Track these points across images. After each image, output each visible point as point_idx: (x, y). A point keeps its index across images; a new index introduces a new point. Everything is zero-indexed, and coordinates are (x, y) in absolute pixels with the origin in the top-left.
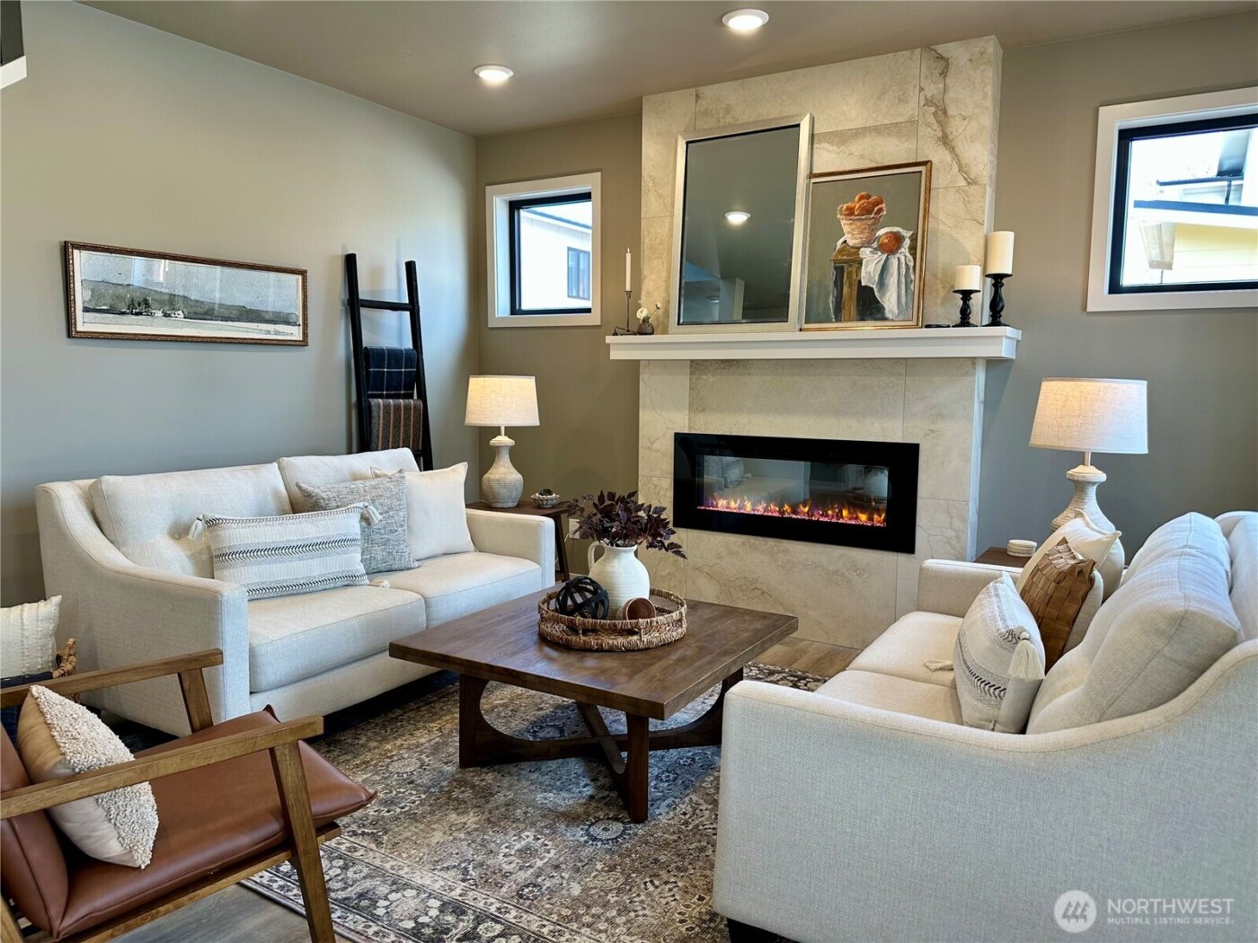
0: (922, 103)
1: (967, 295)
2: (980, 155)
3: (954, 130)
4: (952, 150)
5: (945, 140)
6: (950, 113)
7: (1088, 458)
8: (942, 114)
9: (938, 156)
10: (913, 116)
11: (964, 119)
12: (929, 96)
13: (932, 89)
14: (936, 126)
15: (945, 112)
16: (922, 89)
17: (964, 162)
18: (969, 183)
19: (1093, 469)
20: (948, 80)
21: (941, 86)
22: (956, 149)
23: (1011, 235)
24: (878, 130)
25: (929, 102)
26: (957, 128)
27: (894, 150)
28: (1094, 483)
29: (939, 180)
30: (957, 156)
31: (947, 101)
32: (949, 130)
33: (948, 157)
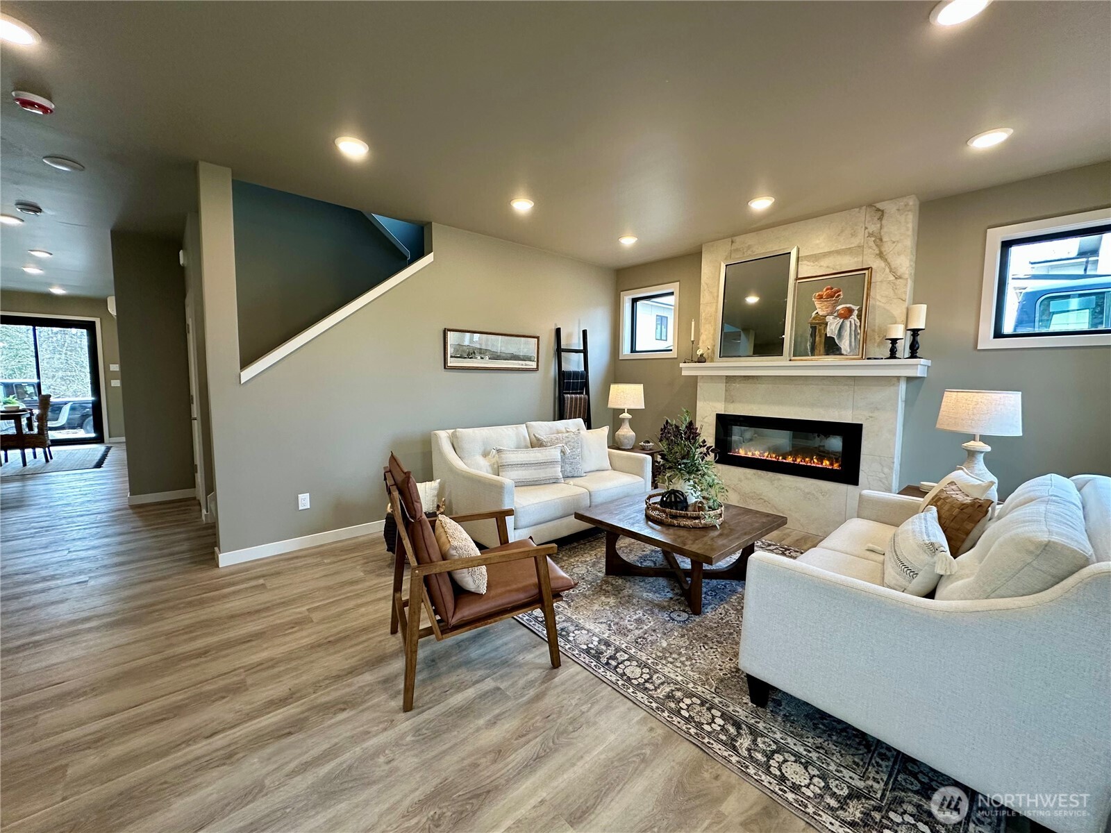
0: (866, 235)
1: (894, 341)
2: (905, 263)
3: (887, 249)
4: (886, 260)
5: (881, 255)
6: (884, 240)
7: (978, 438)
8: (879, 240)
9: (876, 264)
10: (860, 243)
11: (894, 242)
12: (871, 232)
13: (873, 228)
14: (875, 247)
15: (881, 240)
16: (866, 228)
17: (893, 267)
18: (896, 278)
19: (981, 444)
20: (884, 222)
21: (879, 225)
22: (888, 260)
23: (924, 307)
24: (838, 252)
25: (870, 235)
26: (888, 248)
27: (848, 263)
28: (982, 452)
29: (877, 278)
30: (889, 264)
31: (882, 234)
32: (883, 250)
33: (883, 264)
